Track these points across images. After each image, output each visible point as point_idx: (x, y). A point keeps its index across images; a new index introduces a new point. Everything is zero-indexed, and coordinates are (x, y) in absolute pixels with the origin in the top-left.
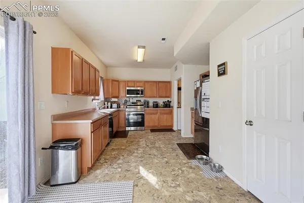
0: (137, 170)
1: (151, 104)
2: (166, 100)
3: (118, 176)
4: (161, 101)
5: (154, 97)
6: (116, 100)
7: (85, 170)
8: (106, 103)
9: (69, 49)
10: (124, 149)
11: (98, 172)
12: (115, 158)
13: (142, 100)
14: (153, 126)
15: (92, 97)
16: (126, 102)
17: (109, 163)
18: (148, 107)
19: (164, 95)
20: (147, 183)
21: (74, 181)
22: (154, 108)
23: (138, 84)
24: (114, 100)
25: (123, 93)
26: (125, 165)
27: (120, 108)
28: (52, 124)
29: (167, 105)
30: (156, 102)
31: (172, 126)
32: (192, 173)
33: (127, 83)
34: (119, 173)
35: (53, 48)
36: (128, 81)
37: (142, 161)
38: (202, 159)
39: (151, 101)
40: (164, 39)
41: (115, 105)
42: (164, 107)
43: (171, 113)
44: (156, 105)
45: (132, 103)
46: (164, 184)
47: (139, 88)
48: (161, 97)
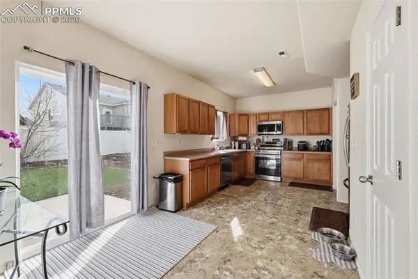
0: (229, 220)
1: (295, 145)
2: (323, 138)
3: (208, 218)
4: (313, 141)
5: (300, 134)
6: (245, 139)
7: (185, 205)
8: (233, 142)
9: (173, 94)
10: (234, 198)
11: (195, 210)
12: (218, 203)
13: (282, 138)
14: (295, 178)
15: (211, 136)
16: (259, 141)
17: (210, 205)
18: (291, 149)
19: (318, 131)
20: (230, 233)
21: (173, 210)
22: (299, 150)
23: (274, 116)
24: (241, 138)
25: (253, 130)
26: (222, 212)
27: (250, 149)
28: (165, 159)
29: (326, 147)
30: (304, 142)
31: (330, 181)
32: (297, 245)
33: (257, 115)
34: (212, 216)
35: (165, 95)
36: (260, 114)
37: (243, 213)
38: (331, 235)
39: (296, 140)
40: (282, 53)
41: (244, 146)
42: (318, 151)
43: (329, 160)
44: (304, 147)
45: (267, 143)
46: (246, 241)
47: (274, 123)
48: (310, 134)
